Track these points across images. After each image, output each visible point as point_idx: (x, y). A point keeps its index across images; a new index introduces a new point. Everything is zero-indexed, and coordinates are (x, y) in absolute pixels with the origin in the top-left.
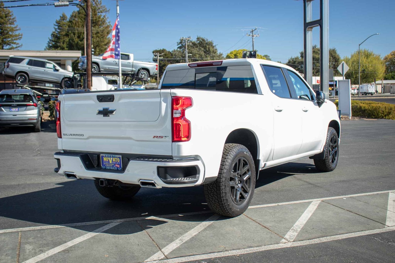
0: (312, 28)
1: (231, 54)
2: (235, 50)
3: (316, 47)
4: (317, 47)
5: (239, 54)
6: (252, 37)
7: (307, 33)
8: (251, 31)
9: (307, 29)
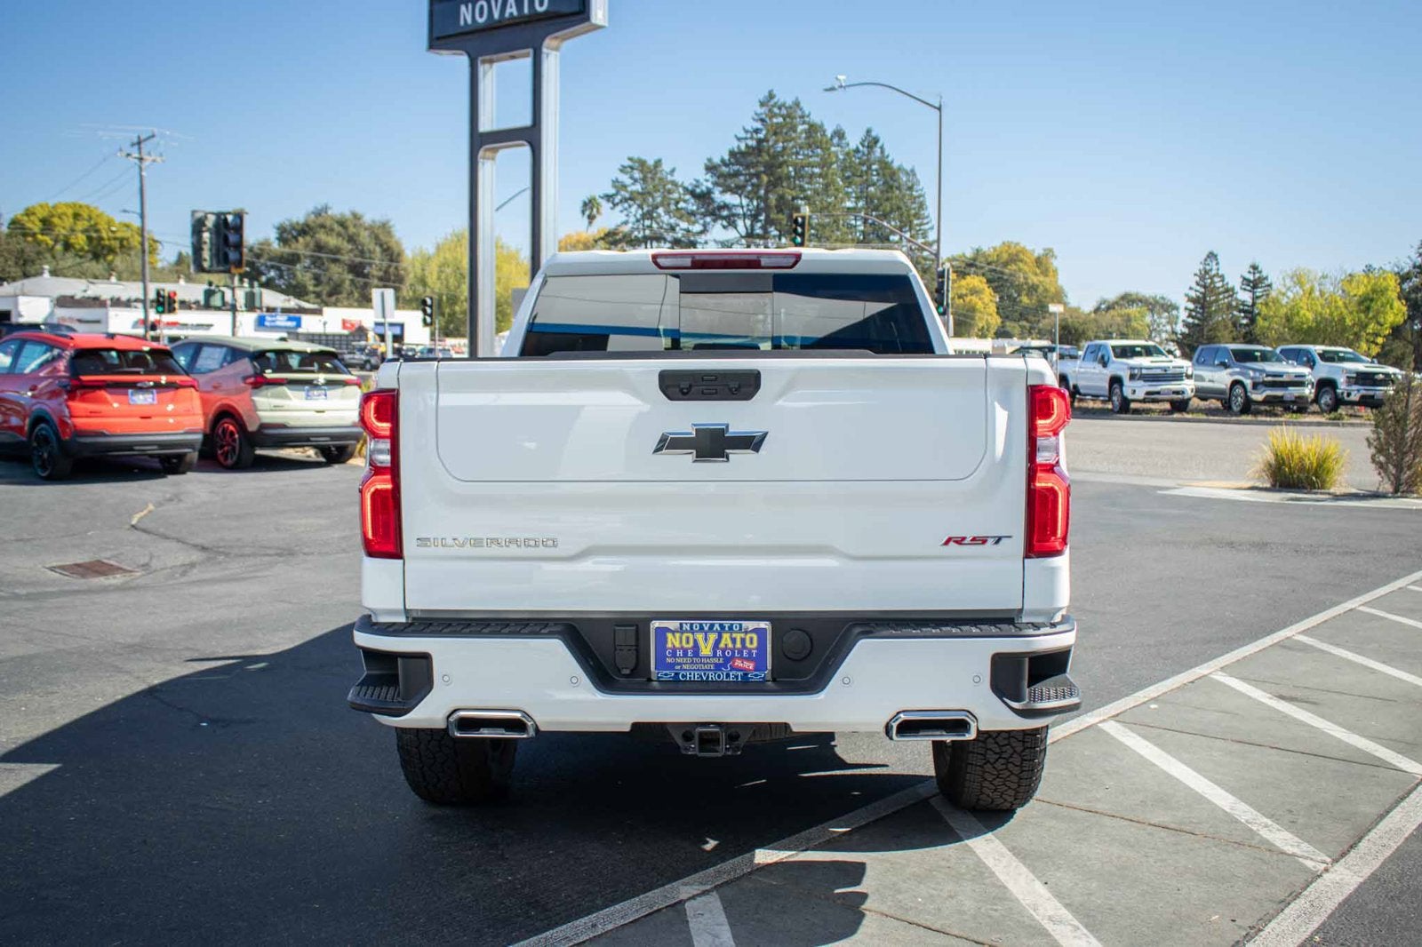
0: (496, 150)
1: (27, 215)
2: (43, 202)
3: (326, 212)
4: (330, 212)
5: (60, 218)
6: (137, 161)
7: (480, 165)
8: (136, 140)
9: (481, 153)
